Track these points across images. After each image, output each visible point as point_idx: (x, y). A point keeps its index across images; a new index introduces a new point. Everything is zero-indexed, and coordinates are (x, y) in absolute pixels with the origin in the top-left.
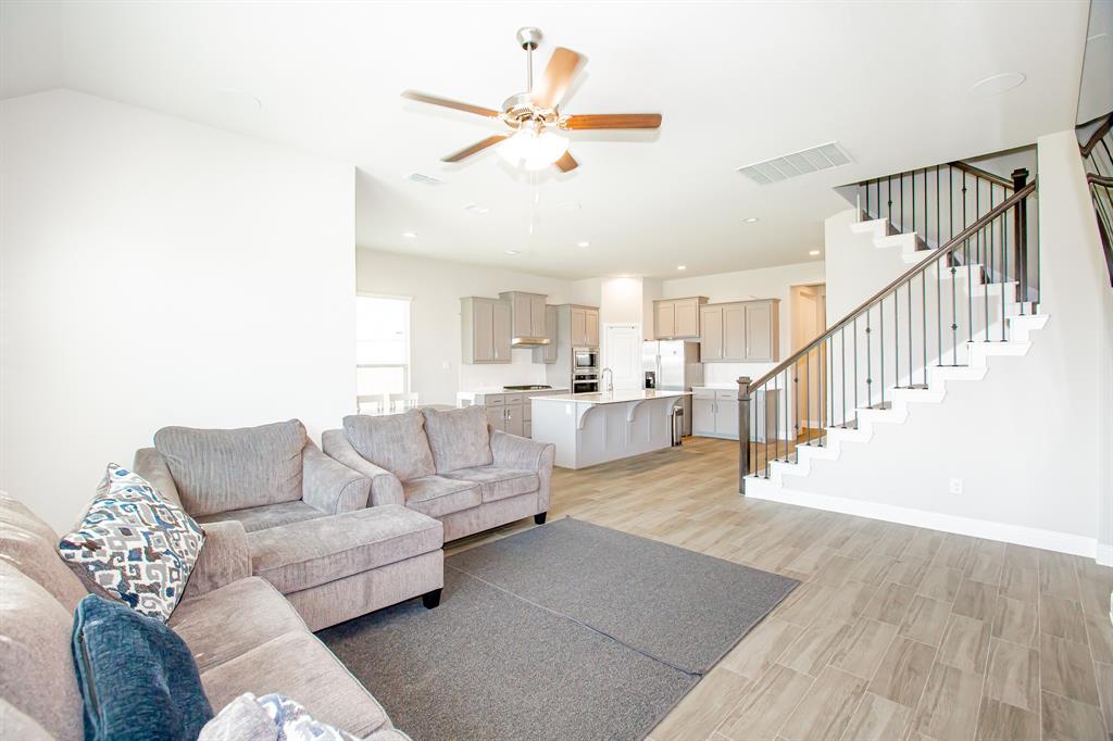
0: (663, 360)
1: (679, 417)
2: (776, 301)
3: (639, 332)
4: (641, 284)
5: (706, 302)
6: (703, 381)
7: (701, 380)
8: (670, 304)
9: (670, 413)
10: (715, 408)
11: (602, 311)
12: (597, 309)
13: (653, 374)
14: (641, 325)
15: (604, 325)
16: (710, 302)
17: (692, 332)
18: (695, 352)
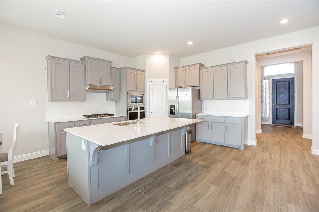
0: (179, 99)
1: (190, 135)
2: (247, 62)
3: (167, 84)
4: (168, 58)
5: (203, 67)
6: (201, 110)
7: (200, 109)
8: (184, 69)
9: (183, 134)
10: (210, 127)
11: (147, 72)
12: (144, 71)
13: (174, 107)
14: (167, 80)
15: (148, 80)
16: (205, 67)
17: (196, 83)
18: (198, 95)
